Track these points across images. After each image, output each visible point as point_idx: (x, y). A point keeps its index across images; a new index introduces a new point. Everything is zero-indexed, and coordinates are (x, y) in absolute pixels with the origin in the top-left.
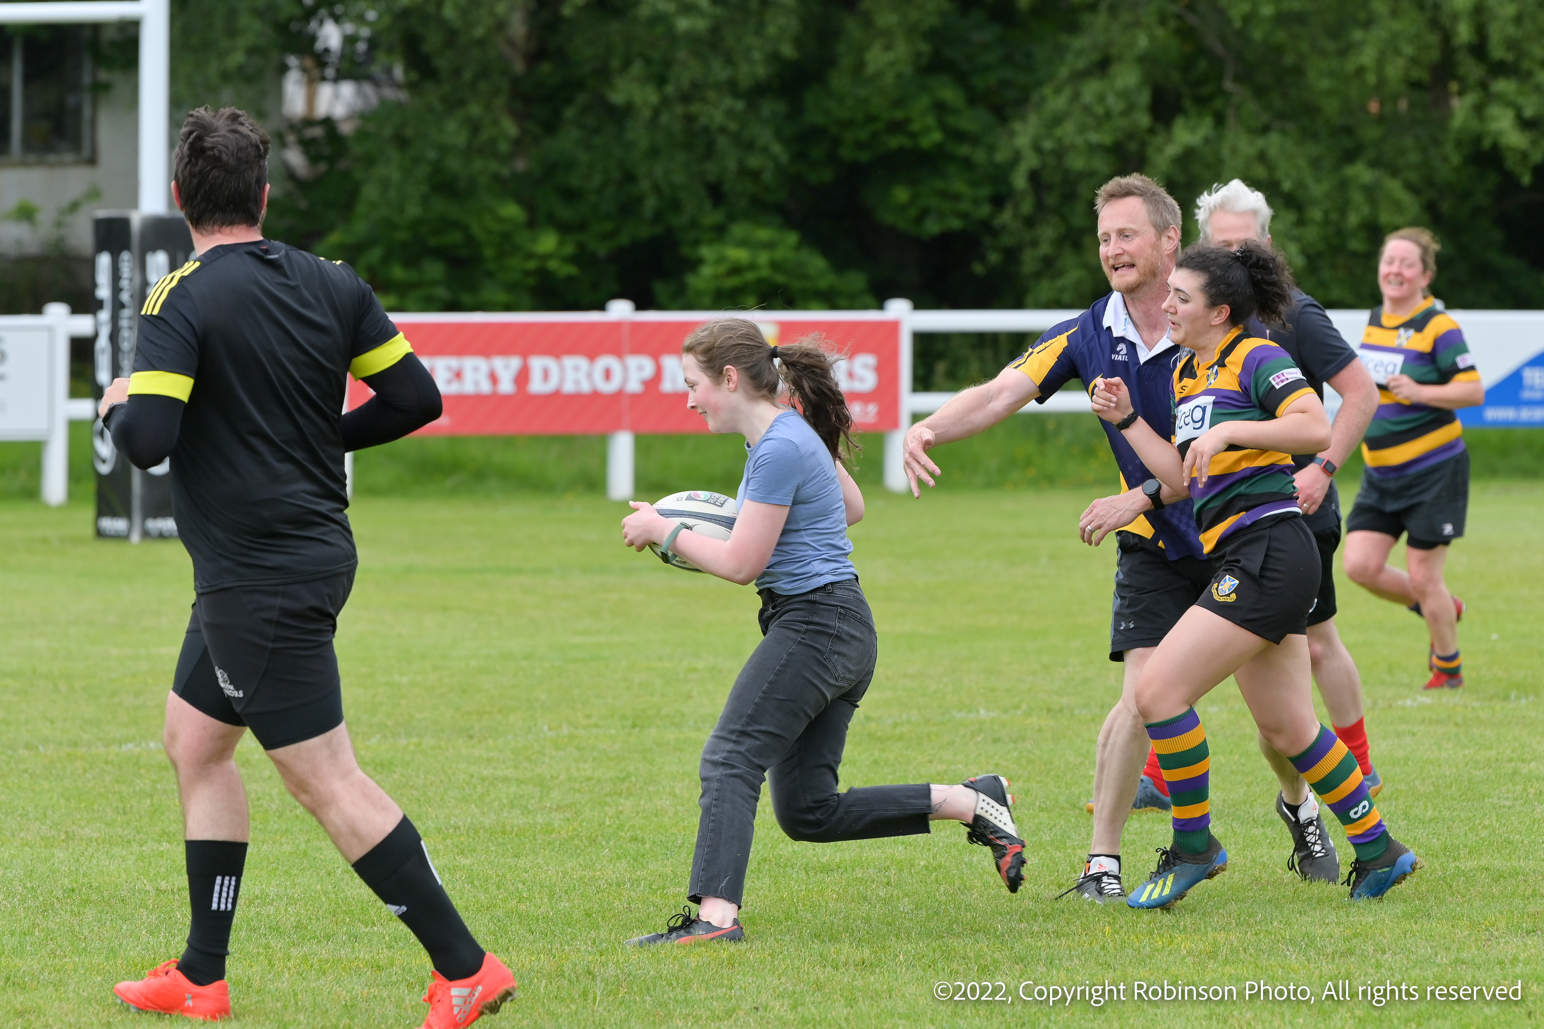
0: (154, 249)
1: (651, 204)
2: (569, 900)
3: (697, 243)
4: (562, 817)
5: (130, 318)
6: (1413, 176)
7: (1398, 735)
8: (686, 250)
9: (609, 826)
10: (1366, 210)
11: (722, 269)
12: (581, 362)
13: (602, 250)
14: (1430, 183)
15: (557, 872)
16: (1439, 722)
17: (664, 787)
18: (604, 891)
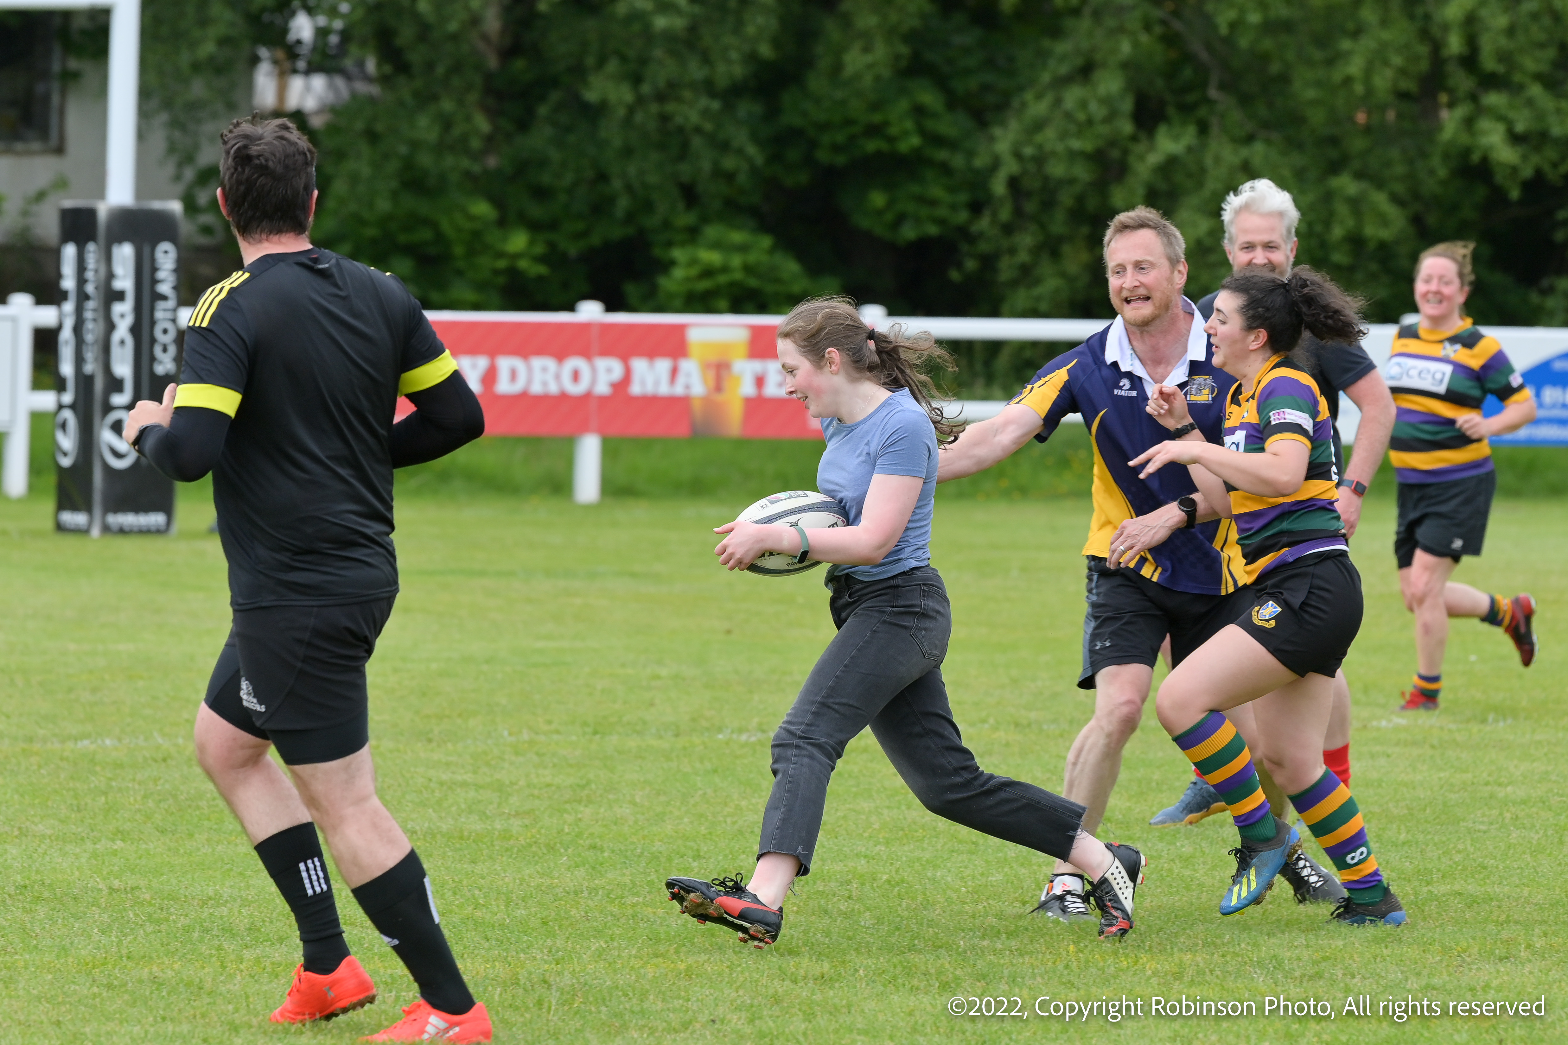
0: (120, 240)
1: (623, 204)
2: (525, 908)
3: (670, 244)
4: (520, 823)
5: (95, 310)
6: (1400, 188)
7: (1373, 756)
8: (657, 252)
9: (568, 834)
10: (1351, 223)
11: (694, 271)
12: (550, 363)
13: (573, 249)
14: (1416, 196)
15: (514, 879)
16: (1415, 743)
17: (624, 795)
18: (560, 900)
